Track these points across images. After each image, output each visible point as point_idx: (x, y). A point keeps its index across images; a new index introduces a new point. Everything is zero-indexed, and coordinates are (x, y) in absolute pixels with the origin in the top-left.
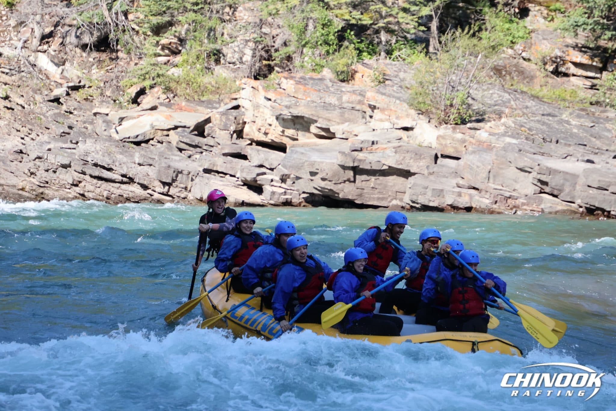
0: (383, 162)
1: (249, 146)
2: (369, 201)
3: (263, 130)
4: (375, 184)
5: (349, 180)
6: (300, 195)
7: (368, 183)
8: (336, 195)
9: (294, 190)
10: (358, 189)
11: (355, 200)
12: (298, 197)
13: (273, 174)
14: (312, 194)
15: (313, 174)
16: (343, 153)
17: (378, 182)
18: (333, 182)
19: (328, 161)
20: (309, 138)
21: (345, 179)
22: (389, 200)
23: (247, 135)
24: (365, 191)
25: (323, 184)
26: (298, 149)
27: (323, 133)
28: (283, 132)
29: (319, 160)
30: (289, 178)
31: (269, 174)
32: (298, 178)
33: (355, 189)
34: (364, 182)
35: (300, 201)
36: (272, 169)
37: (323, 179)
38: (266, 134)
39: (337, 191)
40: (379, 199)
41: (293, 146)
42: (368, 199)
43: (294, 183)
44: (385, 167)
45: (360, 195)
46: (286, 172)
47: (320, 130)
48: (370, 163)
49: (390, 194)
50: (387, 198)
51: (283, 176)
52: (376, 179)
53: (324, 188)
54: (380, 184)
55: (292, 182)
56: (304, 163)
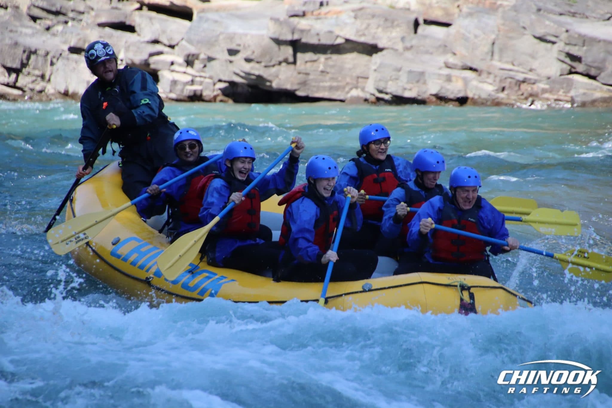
0: (337, 32)
1: (138, 13)
2: (317, 92)
4: (325, 65)
5: (286, 61)
6: (214, 84)
7: (315, 64)
8: (268, 84)
9: (205, 77)
10: (299, 73)
11: (296, 90)
12: (211, 87)
13: (173, 54)
14: (232, 84)
15: (232, 52)
16: (276, 20)
17: (330, 63)
18: (263, 64)
19: (254, 32)
21: (281, 59)
22: (347, 89)
24: (311, 77)
25: (248, 67)
26: (210, 15)
29: (240, 31)
30: (197, 58)
31: (167, 53)
33: (295, 74)
34: (309, 64)
35: (215, 93)
36: (172, 47)
37: (248, 60)
39: (269, 78)
40: (331, 88)
41: (203, 11)
42: (315, 89)
43: (205, 66)
44: (340, 41)
45: (304, 83)
46: (193, 50)
48: (318, 34)
49: (348, 80)
50: (344, 88)
51: (188, 56)
52: (326, 59)
53: (249, 74)
54: (332, 67)
55: (202, 66)
56: (218, 36)
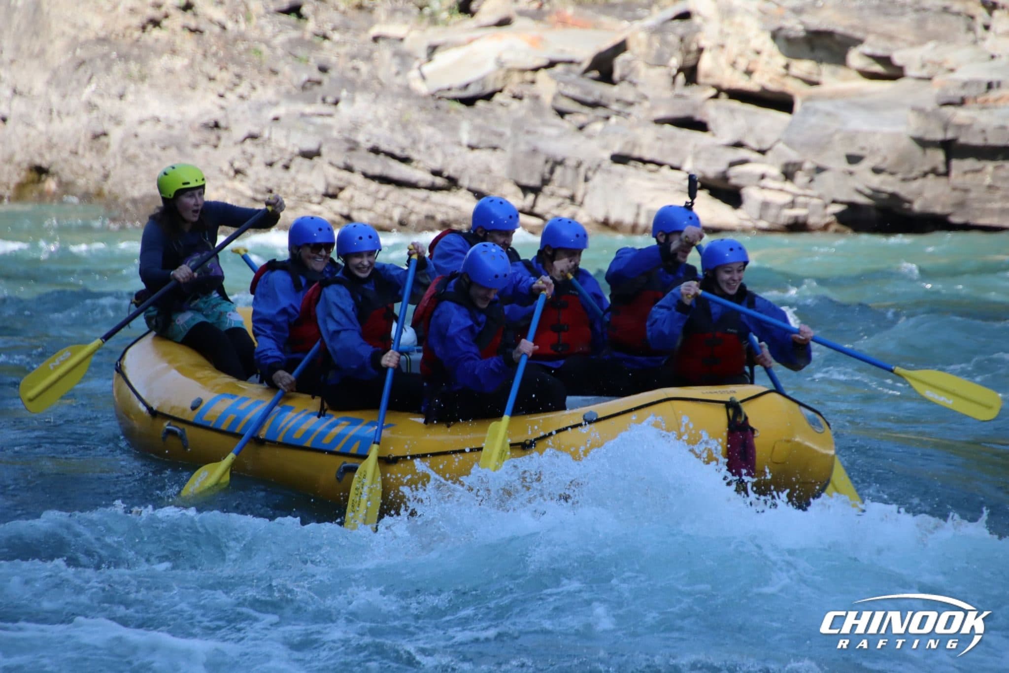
1: (712, 102)
2: (981, 217)
3: (743, 64)
4: (994, 177)
5: (934, 171)
6: (826, 206)
7: (979, 176)
8: (907, 205)
9: (811, 197)
10: (954, 189)
11: (948, 215)
12: (821, 211)
13: (765, 162)
14: (852, 205)
15: (853, 159)
16: (919, 111)
17: (1003, 173)
18: (900, 176)
19: (886, 129)
20: (845, 79)
21: (926, 168)
23: (707, 76)
24: (972, 195)
25: (876, 181)
26: (821, 105)
27: (878, 68)
28: (787, 67)
29: (865, 127)
30: (800, 168)
31: (756, 162)
32: (820, 170)
33: (948, 190)
34: (969, 176)
35: (827, 220)
36: (762, 152)
37: (877, 171)
38: (749, 73)
39: (909, 197)
40: (1003, 212)
41: (810, 98)
42: (978, 213)
43: (811, 181)
45: (961, 205)
46: (793, 156)
47: (871, 61)
48: (983, 131)
51: (787, 165)
52: (996, 168)
53: (877, 191)
54: (1005, 179)
55: (807, 179)
56: (831, 136)
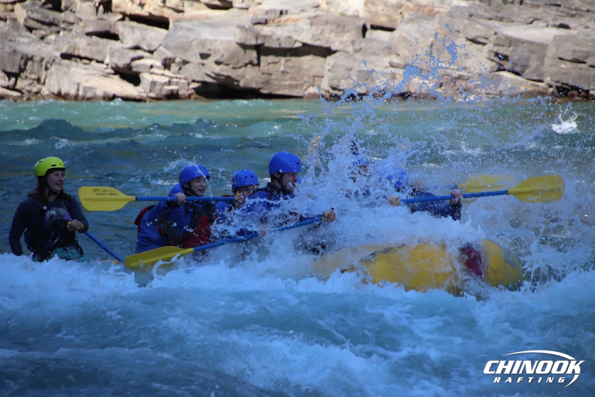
0: (295, 37)
1: (121, 22)
2: (278, 90)
3: (137, 0)
4: (285, 66)
5: (251, 63)
6: (189, 84)
7: (277, 66)
8: (236, 83)
9: (181, 79)
10: (263, 74)
11: (260, 89)
12: (186, 87)
13: (153, 58)
14: (204, 83)
15: (204, 56)
16: (242, 28)
17: (290, 64)
18: (231, 66)
19: (223, 38)
20: (198, 9)
21: (247, 61)
22: (305, 87)
23: (117, 7)
24: (273, 77)
25: (218, 69)
26: (185, 24)
27: (217, 2)
28: (164, 2)
29: (211, 37)
30: (173, 62)
31: (147, 58)
32: (185, 62)
33: (259, 74)
34: (271, 66)
35: (190, 92)
36: (151, 52)
37: (218, 63)
38: (142, 5)
39: (237, 78)
40: (291, 86)
41: (178, 20)
42: (277, 87)
43: (180, 69)
44: (298, 45)
45: (267, 82)
46: (169, 54)
48: (279, 39)
49: (306, 79)
50: (302, 86)
51: (166, 60)
52: (286, 61)
53: (219, 75)
54: (292, 67)
55: (177, 68)
56: (191, 42)
